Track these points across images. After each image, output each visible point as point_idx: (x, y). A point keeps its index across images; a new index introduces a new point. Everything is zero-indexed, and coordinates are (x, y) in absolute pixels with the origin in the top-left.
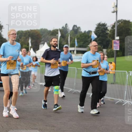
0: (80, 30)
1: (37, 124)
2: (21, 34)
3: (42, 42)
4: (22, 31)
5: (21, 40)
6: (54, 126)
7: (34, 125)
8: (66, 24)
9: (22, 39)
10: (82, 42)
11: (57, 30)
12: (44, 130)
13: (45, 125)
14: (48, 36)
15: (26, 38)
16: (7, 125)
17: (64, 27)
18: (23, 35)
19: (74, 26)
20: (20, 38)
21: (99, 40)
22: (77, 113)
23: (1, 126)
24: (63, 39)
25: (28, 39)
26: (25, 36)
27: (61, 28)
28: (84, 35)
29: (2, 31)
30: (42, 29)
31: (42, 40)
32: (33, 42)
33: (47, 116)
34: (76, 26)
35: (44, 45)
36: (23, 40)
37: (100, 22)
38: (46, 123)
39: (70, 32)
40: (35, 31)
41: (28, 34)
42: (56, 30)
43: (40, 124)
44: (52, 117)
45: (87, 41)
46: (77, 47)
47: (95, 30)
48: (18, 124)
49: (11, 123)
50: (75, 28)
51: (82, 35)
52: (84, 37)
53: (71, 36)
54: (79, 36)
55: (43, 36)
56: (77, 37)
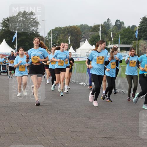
0: (124, 25)
1: (77, 126)
2: (59, 30)
3: (82, 40)
4: (60, 28)
5: (60, 38)
6: (96, 128)
7: (73, 127)
8: (108, 19)
9: (60, 36)
10: (126, 39)
11: (99, 26)
12: (84, 132)
13: (86, 127)
14: (88, 32)
15: (65, 35)
16: (43, 128)
17: (106, 22)
18: (62, 32)
19: (117, 21)
20: (58, 35)
21: (144, 36)
22: (121, 114)
23: (37, 129)
24: (105, 35)
25: (67, 36)
26: (63, 33)
27: (103, 24)
28: (128, 30)
29: (38, 28)
30: (82, 25)
31: (82, 37)
32: (72, 39)
33: (88, 118)
34: (119, 21)
35: (84, 42)
36: (61, 38)
37: (145, 16)
38: (87, 125)
39: (113, 27)
40: (74, 27)
41: (67, 31)
42: (97, 25)
43: (80, 126)
44: (93, 118)
45: (132, 38)
46: (120, 44)
47: (140, 25)
48: (55, 126)
49: (48, 125)
50: (118, 23)
51: (126, 31)
52: (127, 33)
53: (114, 32)
54: (122, 32)
55: (83, 33)
56: (121, 32)
